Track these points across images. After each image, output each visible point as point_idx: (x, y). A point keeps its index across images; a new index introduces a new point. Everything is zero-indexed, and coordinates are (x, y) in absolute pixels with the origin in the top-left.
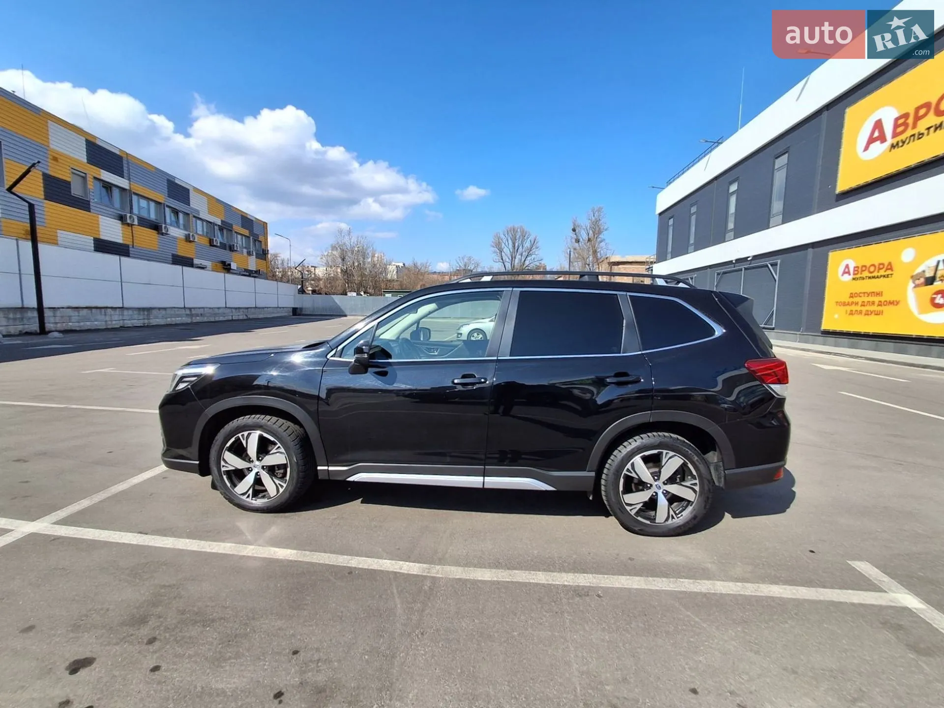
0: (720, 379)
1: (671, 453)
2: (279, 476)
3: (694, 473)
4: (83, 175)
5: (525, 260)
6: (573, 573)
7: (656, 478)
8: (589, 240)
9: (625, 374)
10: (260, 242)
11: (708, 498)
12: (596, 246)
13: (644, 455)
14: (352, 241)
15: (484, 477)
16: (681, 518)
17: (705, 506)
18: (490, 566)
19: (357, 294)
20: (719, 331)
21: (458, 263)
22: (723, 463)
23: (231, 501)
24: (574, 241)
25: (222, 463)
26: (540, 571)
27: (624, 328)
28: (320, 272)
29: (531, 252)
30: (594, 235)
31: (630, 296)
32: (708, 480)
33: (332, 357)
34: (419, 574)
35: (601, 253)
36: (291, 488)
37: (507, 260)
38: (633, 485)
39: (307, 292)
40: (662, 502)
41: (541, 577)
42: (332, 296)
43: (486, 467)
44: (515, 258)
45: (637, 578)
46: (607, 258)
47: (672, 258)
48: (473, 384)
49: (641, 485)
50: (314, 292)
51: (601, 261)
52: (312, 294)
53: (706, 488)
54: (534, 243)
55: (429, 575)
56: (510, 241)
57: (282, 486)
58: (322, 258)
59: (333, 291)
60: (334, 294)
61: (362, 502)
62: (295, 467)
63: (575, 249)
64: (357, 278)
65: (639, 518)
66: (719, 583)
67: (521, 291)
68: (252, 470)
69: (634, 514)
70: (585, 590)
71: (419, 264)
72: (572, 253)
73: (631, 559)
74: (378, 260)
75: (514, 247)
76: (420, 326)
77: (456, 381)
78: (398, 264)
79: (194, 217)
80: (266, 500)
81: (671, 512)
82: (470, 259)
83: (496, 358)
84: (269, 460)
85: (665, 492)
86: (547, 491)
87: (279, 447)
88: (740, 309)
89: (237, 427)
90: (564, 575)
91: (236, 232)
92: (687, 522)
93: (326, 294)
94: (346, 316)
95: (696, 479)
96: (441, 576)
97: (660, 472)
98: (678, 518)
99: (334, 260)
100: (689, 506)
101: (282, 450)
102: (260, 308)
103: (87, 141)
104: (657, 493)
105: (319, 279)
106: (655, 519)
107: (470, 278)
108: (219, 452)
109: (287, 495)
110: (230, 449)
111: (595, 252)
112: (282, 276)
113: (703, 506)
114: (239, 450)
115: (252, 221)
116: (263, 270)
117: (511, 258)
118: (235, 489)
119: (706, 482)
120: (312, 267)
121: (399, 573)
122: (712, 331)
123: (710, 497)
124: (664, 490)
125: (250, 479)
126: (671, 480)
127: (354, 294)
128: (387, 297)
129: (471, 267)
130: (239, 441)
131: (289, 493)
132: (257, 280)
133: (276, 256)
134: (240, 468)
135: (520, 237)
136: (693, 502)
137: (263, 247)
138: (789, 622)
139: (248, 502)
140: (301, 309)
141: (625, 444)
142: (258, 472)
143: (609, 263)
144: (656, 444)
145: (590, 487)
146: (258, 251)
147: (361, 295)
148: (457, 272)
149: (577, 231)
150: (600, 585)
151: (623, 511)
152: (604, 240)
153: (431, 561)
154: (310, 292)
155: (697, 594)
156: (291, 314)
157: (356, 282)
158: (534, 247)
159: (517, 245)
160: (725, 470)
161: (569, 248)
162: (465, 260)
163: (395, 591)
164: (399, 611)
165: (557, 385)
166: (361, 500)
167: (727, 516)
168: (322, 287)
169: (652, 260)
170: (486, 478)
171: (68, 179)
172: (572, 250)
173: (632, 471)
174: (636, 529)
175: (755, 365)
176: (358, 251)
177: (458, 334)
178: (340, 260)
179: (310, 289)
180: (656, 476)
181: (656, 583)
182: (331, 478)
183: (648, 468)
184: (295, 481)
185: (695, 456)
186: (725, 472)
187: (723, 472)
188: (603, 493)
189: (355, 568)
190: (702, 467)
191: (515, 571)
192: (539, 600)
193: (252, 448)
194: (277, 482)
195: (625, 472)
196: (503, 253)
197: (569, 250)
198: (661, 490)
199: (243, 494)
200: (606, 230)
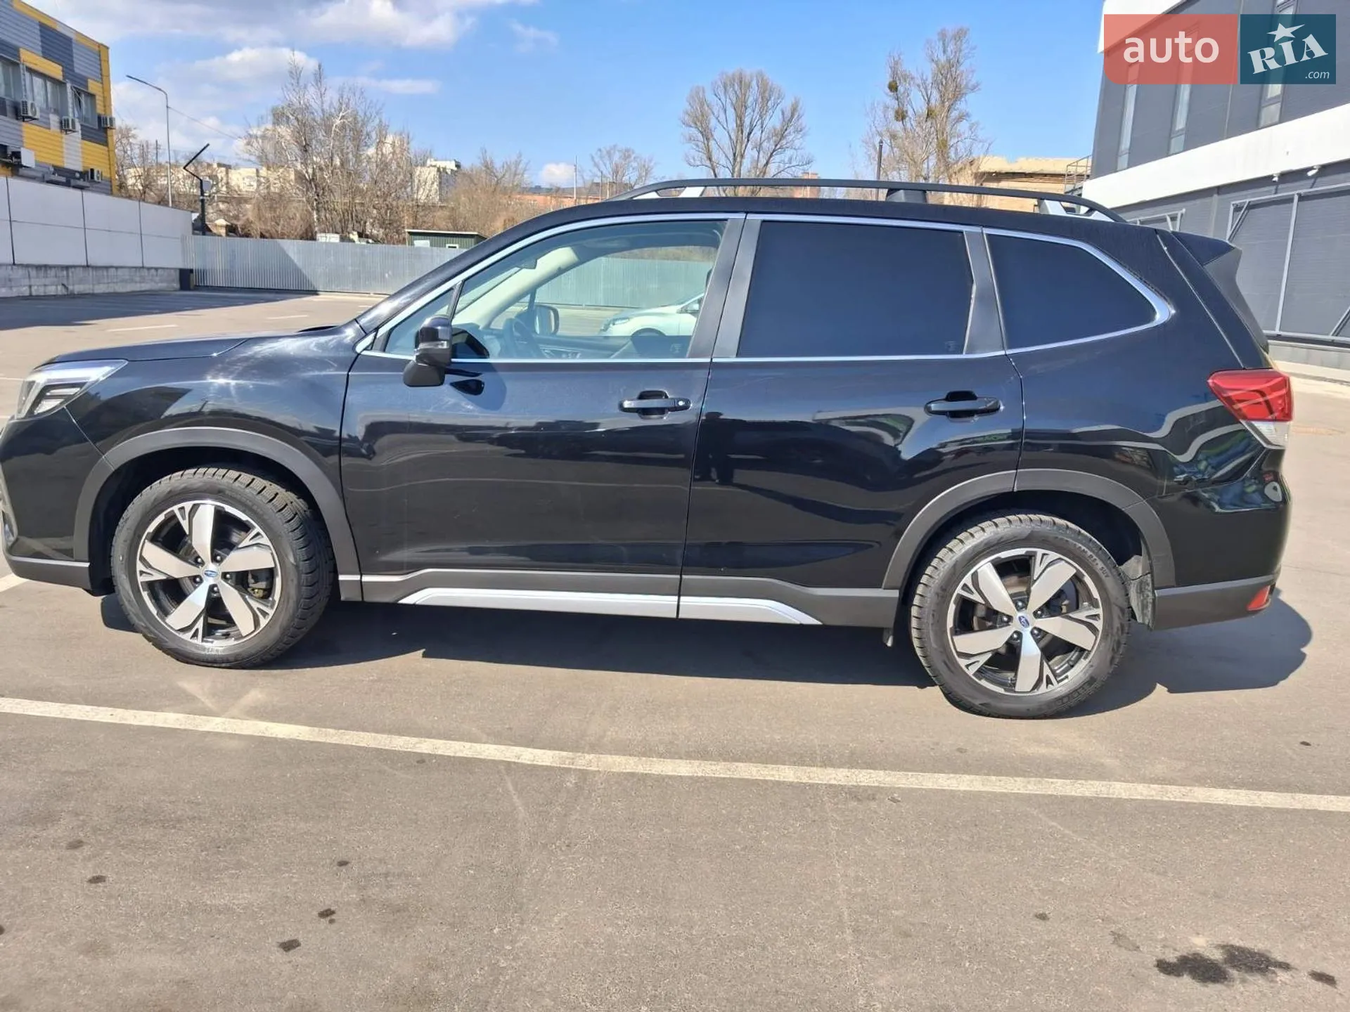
0: (1171, 418)
1: (1053, 555)
2: (257, 595)
3: (1096, 594)
5: (767, 163)
6: (848, 768)
7: (1020, 604)
8: (930, 114)
9: (968, 396)
10: (92, 96)
11: (1119, 643)
12: (948, 128)
13: (999, 558)
14: (327, 99)
15: (679, 596)
16: (1066, 681)
17: (1113, 659)
18: (689, 756)
19: (343, 239)
20: (1163, 312)
21: (596, 165)
22: (1152, 576)
23: (159, 644)
24: (891, 114)
25: (140, 566)
26: (784, 764)
27: (973, 302)
28: (243, 179)
29: (784, 142)
30: (943, 102)
31: (989, 235)
32: (1122, 610)
33: (365, 349)
34: (554, 765)
35: (959, 148)
36: (284, 619)
37: (723, 161)
38: (975, 619)
39: (214, 231)
40: (1030, 650)
41: (788, 774)
42: (280, 241)
43: (684, 577)
44: (742, 156)
45: (967, 777)
46: (971, 163)
47: (1129, 166)
48: (661, 411)
49: (993, 618)
50: (231, 230)
51: (956, 168)
52: (227, 235)
53: (1117, 624)
54: (791, 117)
55: (573, 767)
56: (731, 112)
57: (265, 614)
58: (248, 144)
59: (279, 229)
60: (282, 236)
61: (425, 655)
62: (293, 575)
63: (893, 137)
64: (339, 201)
65: (984, 683)
66: (1118, 785)
67: (764, 221)
68: (201, 581)
69: (974, 675)
70: (869, 792)
71: (498, 164)
72: (886, 148)
73: (960, 750)
74: (394, 153)
75: (740, 127)
76: (537, 301)
77: (627, 404)
78: (441, 164)
80: (231, 642)
81: (1047, 671)
83: (708, 360)
84: (238, 561)
85: (1036, 632)
86: (801, 626)
87: (258, 534)
88: (1211, 269)
89: (170, 492)
90: (830, 770)
91: (28, 69)
92: (1076, 691)
93: (262, 236)
94: (315, 293)
95: (1097, 607)
96: (597, 769)
97: (1028, 593)
98: (1058, 682)
99: (279, 150)
100: (1082, 660)
101: (265, 540)
102: (96, 268)
104: (1019, 634)
105: (241, 200)
106: (1014, 685)
107: (656, 191)
108: (131, 546)
109: (276, 631)
110: (154, 539)
111: (943, 147)
112: (145, 187)
113: (1109, 658)
114: (173, 538)
116: (101, 168)
117: (731, 158)
118: (168, 620)
119: (1116, 611)
120: (220, 165)
121: (515, 763)
122: (1147, 312)
123: (1123, 641)
124: (1035, 628)
125: (197, 599)
126: (1051, 608)
127: (335, 238)
128: (419, 248)
129: (630, 177)
130: (173, 523)
131: (280, 628)
132: (87, 195)
133: (126, 134)
134: (176, 577)
135: (756, 101)
136: (1089, 652)
137: (100, 110)
138: (1230, 837)
139: (196, 646)
140: (203, 273)
141: (962, 536)
142: (215, 586)
143: (976, 174)
144: (1024, 536)
145: (887, 619)
146: (86, 120)
147: (353, 241)
148: (595, 188)
149: (901, 89)
150: (897, 786)
151: (952, 669)
152: (967, 115)
153: (576, 747)
154: (223, 231)
155: (1074, 799)
156: (177, 285)
157: (339, 208)
158: (791, 129)
159: (747, 121)
160: (1154, 588)
161: (880, 134)
162: (616, 158)
163: (511, 788)
164: (522, 813)
165: (834, 423)
166: (422, 651)
167: (1160, 689)
168: (251, 219)
169: (1080, 170)
170: (683, 598)
172: (887, 140)
173: (973, 589)
174: (977, 703)
175: (1232, 384)
176: (343, 127)
178: (296, 149)
179: (222, 222)
180: (1021, 600)
181: (1002, 783)
182: (366, 599)
183: (1007, 587)
184: (292, 604)
185: (1098, 561)
186: (1153, 593)
187: (1150, 594)
188: (914, 633)
189: (430, 754)
190: (1110, 583)
191: (737, 764)
192: (783, 805)
193: (202, 534)
194: (255, 605)
195: (959, 590)
196: (712, 143)
197: (878, 139)
198: (1030, 629)
199: (183, 630)
200: (973, 89)
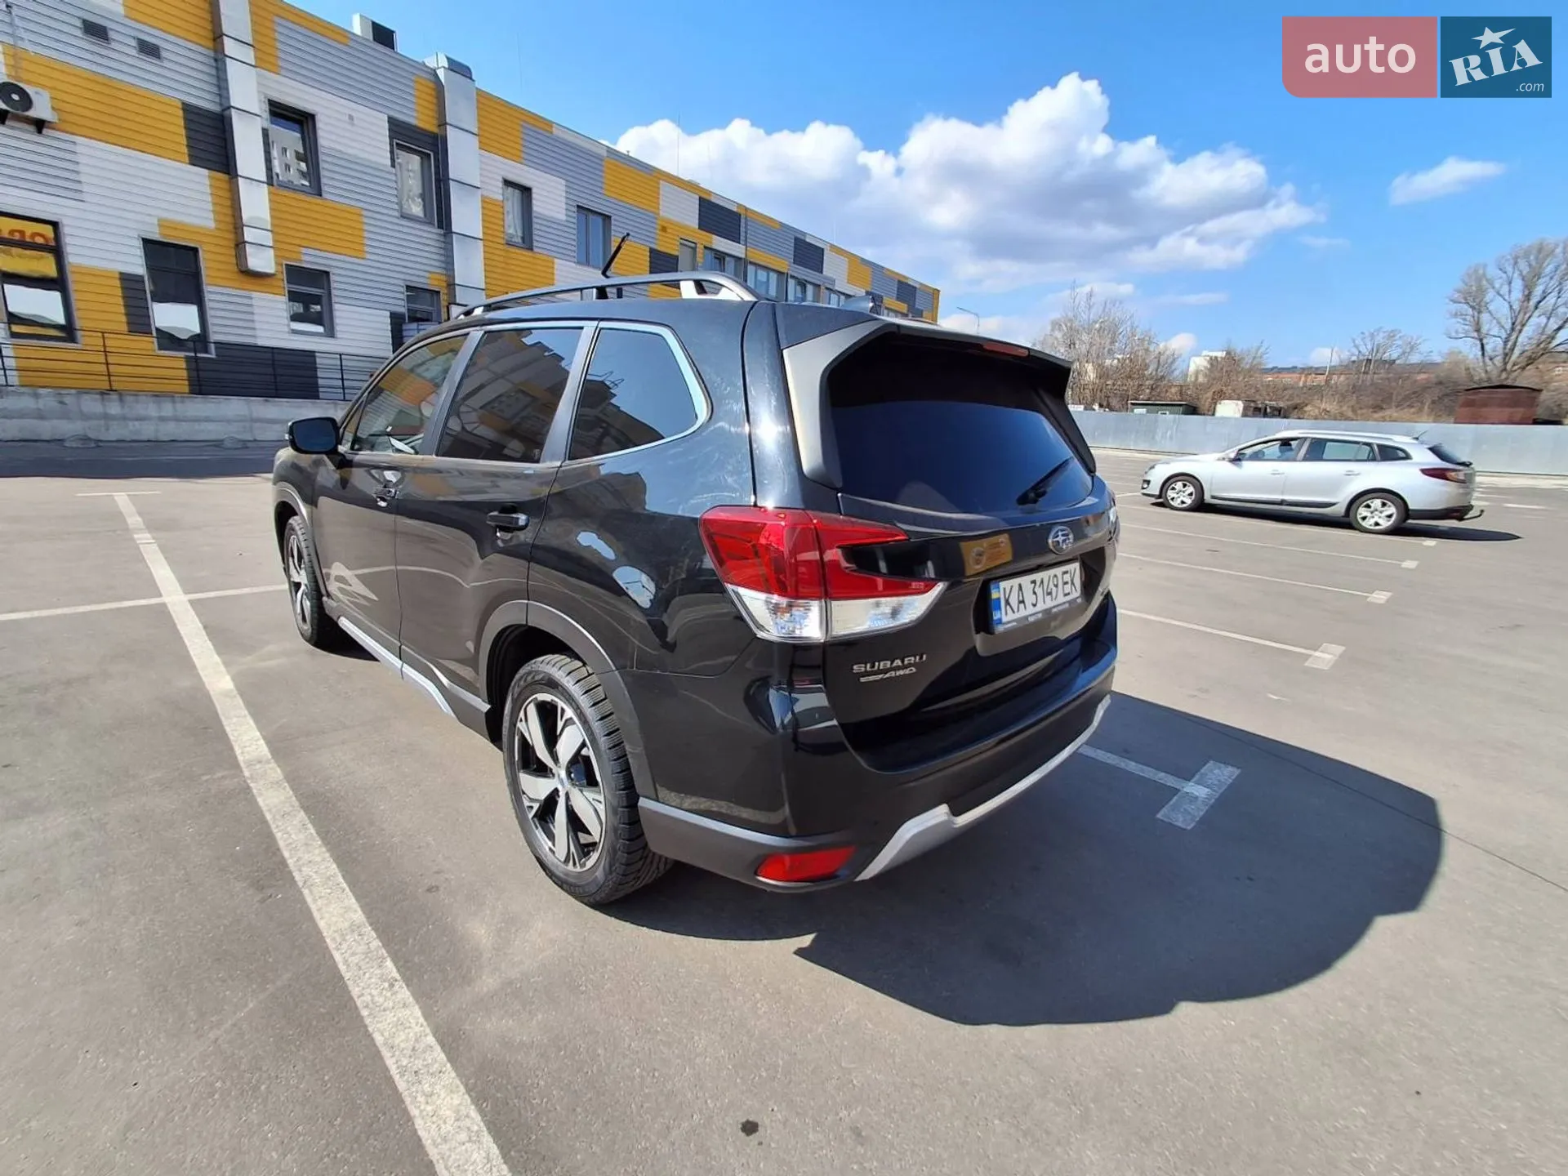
1: (568, 712)
3: (598, 776)
4: (693, 245)
6: (333, 855)
11: (614, 847)
15: (402, 661)
19: (1085, 409)
21: (1356, 346)
26: (318, 829)
34: (240, 762)
37: (1496, 331)
40: (563, 815)
41: (297, 837)
43: (402, 646)
44: (1525, 325)
45: (358, 916)
53: (610, 822)
55: (243, 768)
56: (1517, 284)
65: (539, 832)
69: (532, 820)
78: (1214, 354)
79: (827, 288)
81: (572, 847)
82: (1391, 336)
85: (568, 796)
90: (320, 851)
91: (887, 308)
96: (246, 775)
98: (580, 865)
103: (701, 200)
104: (558, 793)
115: (915, 288)
117: (1508, 326)
121: (231, 750)
128: (1136, 414)
129: (1392, 353)
147: (1094, 410)
150: (303, 890)
162: (1379, 339)
170: (403, 665)
171: (676, 253)
173: (525, 726)
177: (1145, 481)
195: (519, 723)
196: (1483, 316)
